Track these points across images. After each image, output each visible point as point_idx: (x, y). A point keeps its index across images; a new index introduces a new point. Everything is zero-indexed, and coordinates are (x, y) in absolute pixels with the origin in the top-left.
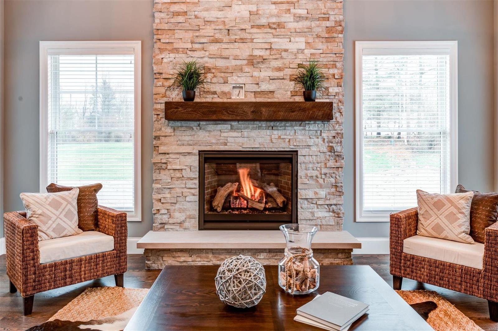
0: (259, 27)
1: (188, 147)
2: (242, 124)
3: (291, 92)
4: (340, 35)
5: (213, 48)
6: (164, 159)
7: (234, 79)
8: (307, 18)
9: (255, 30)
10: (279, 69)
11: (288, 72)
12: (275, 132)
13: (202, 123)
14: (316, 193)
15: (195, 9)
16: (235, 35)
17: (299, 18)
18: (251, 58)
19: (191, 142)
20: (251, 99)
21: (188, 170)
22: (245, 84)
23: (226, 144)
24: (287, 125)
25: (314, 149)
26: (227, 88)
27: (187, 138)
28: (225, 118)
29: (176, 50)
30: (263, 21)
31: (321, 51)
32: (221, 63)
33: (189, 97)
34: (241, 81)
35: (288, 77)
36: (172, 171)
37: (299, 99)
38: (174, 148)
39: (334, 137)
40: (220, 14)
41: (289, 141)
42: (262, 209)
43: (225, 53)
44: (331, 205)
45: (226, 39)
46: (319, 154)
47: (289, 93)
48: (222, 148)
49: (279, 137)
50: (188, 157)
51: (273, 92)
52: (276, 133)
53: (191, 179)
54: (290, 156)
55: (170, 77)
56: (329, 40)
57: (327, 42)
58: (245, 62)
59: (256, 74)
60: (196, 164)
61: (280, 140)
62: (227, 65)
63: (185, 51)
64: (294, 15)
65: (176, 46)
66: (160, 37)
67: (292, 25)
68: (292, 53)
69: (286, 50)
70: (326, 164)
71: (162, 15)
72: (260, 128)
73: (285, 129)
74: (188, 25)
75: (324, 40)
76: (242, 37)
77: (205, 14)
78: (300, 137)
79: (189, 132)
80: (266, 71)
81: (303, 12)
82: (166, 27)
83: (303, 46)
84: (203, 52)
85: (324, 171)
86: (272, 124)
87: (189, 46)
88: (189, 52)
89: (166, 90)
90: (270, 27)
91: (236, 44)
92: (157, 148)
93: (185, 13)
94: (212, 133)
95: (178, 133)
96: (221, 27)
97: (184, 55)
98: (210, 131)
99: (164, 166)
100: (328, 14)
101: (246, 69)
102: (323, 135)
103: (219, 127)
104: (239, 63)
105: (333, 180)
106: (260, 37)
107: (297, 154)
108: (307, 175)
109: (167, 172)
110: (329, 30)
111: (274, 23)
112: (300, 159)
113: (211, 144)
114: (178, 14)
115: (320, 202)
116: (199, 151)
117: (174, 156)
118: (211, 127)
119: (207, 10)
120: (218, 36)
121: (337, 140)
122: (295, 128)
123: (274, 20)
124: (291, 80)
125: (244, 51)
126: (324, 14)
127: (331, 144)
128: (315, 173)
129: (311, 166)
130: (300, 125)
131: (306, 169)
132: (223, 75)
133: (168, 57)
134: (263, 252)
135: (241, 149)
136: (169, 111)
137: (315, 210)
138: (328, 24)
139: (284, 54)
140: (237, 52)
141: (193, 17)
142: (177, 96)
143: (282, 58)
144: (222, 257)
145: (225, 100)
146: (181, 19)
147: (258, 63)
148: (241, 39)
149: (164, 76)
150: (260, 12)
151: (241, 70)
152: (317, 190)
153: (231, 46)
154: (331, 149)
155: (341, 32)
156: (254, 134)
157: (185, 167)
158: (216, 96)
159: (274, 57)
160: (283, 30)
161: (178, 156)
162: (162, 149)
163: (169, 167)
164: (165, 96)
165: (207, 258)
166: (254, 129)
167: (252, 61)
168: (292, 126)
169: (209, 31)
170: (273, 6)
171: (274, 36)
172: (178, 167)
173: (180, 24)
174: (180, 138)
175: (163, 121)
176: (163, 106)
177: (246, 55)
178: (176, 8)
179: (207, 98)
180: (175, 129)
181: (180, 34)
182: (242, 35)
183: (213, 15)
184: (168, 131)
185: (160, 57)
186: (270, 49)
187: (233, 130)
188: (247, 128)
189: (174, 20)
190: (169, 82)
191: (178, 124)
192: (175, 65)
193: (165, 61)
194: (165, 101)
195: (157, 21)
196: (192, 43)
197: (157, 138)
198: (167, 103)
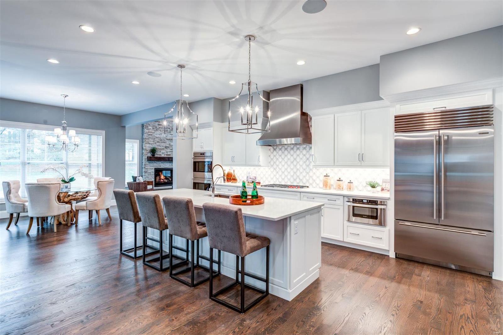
0: (167, 140)
1: (152, 167)
2: (164, 162)
5: (158, 144)
6: (147, 170)
7: (162, 151)
13: (155, 161)
15: (154, 134)
20: (166, 156)
21: (152, 173)
23: (160, 166)
26: (161, 154)
32: (159, 147)
33: (153, 155)
34: (164, 152)
38: (149, 167)
40: (159, 136)
43: (160, 145)
45: (161, 142)
48: (160, 167)
50: (152, 170)
53: (153, 175)
54: (172, 169)
59: (167, 150)
60: (154, 171)
62: (161, 148)
63: (151, 144)
65: (149, 143)
71: (146, 135)
72: (168, 163)
74: (152, 138)
77: (156, 135)
79: (152, 164)
82: (147, 138)
87: (153, 143)
89: (147, 153)
93: (151, 135)
94: (157, 164)
95: (150, 164)
96: (160, 139)
101: (165, 149)
103: (159, 162)
104: (163, 147)
106: (168, 142)
113: (157, 166)
114: (150, 135)
116: (155, 168)
118: (157, 162)
119: (156, 134)
120: (159, 141)
125: (164, 145)
132: (160, 150)
133: (147, 145)
140: (163, 145)
141: (153, 136)
142: (150, 155)
145: (160, 156)
146: (151, 136)
151: (164, 149)
156: (166, 164)
158: (158, 155)
161: (150, 169)
162: (146, 168)
163: (148, 172)
164: (147, 155)
167: (166, 147)
169: (157, 140)
171: (171, 142)
172: (150, 172)
173: (150, 138)
175: (147, 161)
176: (147, 157)
177: (165, 145)
178: (149, 133)
179: (156, 156)
180: (149, 163)
181: (150, 140)
182: (164, 141)
183: (158, 136)
184: (148, 163)
185: (146, 145)
186: (170, 145)
187: (162, 163)
188: (165, 163)
189: (149, 136)
190: (148, 151)
191: (150, 161)
192: (149, 147)
193: (147, 146)
194: (147, 156)
195: (145, 136)
196: (153, 142)
197: (145, 165)
198: (150, 157)
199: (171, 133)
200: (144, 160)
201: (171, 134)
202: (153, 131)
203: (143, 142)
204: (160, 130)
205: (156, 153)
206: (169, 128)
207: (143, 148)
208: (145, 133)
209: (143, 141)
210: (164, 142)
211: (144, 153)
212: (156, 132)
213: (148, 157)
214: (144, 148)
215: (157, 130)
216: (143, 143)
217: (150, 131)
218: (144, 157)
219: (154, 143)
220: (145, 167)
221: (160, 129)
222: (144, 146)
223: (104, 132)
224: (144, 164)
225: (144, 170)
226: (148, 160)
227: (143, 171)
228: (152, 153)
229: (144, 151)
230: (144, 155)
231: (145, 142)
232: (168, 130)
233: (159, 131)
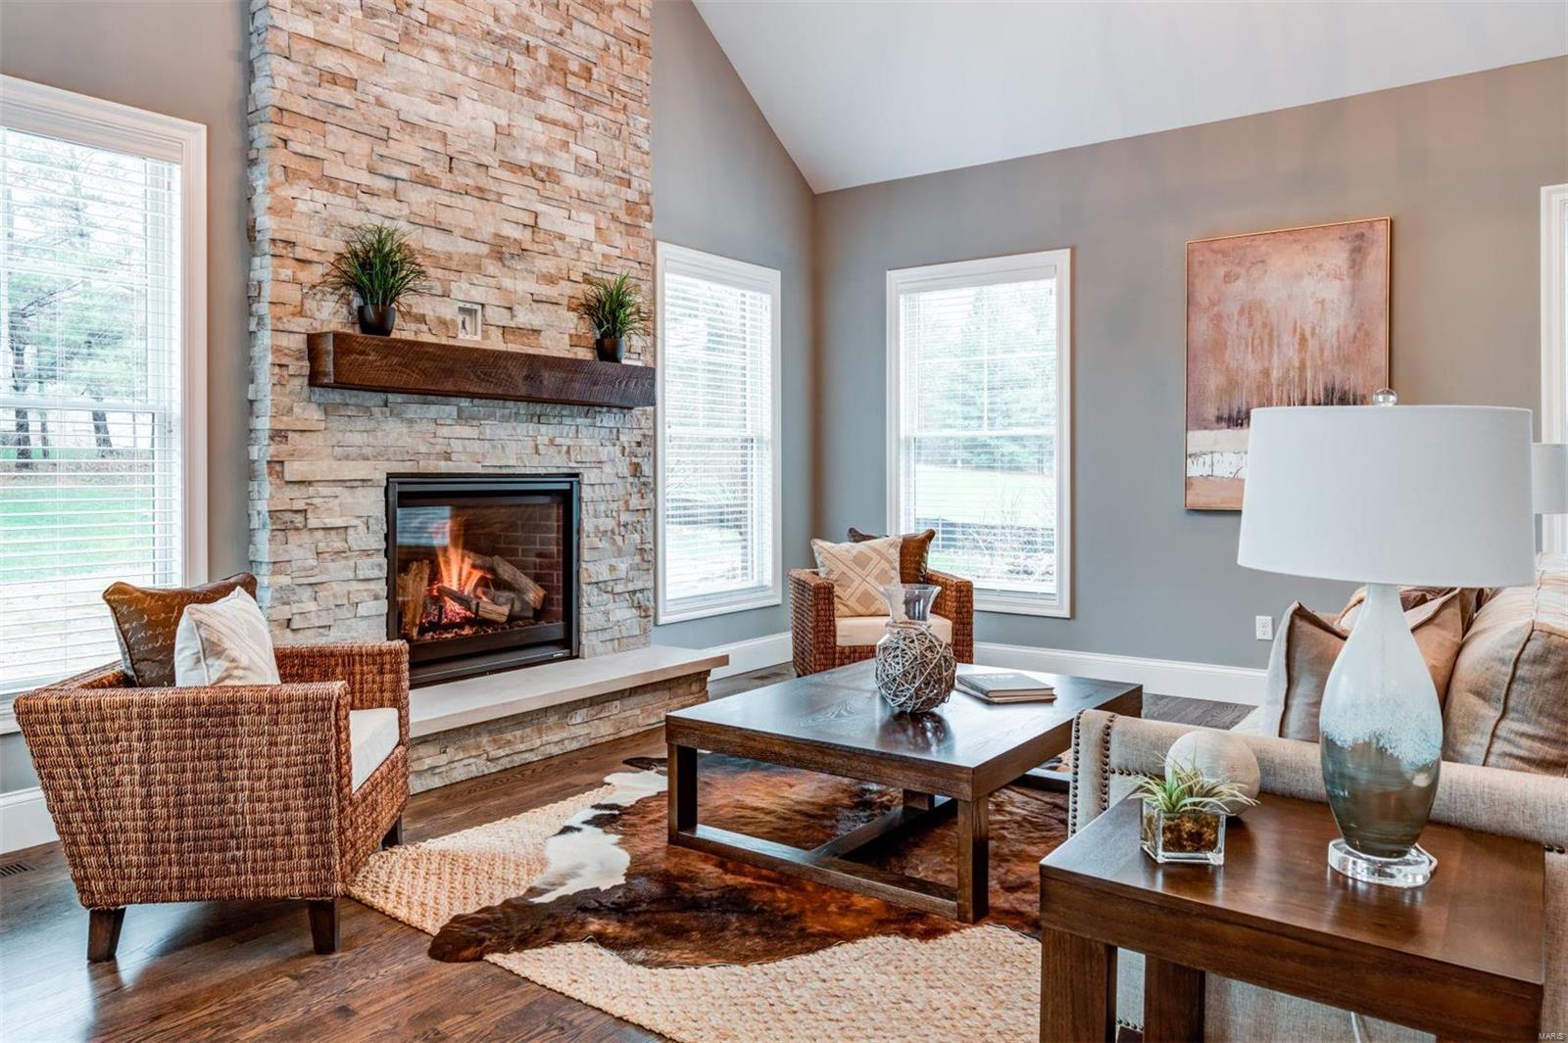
0: (516, 168)
1: (361, 464)
2: (479, 407)
3: (571, 336)
4: (648, 225)
5: (419, 197)
6: (298, 498)
7: (464, 290)
8: (598, 173)
9: (504, 174)
10: (551, 280)
11: (566, 289)
12: (543, 429)
13: (391, 397)
14: (612, 568)
15: (376, 78)
16: (466, 175)
17: (584, 168)
18: (498, 241)
19: (368, 451)
20: (496, 343)
21: (362, 528)
22: (483, 305)
23: (447, 456)
24: (564, 413)
25: (608, 469)
26: (449, 311)
27: (357, 439)
28: (472, 389)
29: (331, 184)
30: (521, 156)
31: (617, 252)
32: (435, 242)
34: (478, 294)
35: (565, 301)
36: (320, 534)
37: (584, 354)
38: (321, 467)
39: (639, 444)
40: (433, 111)
41: (568, 452)
42: (504, 619)
43: (446, 217)
44: (634, 592)
45: (446, 181)
46: (616, 480)
47: (567, 337)
48: (444, 467)
49: (552, 442)
50: (360, 492)
51: (537, 332)
52: (546, 432)
53: (366, 553)
54: (566, 486)
55: (314, 256)
56: (631, 230)
57: (628, 234)
58: (485, 249)
59: (507, 283)
60: (379, 510)
61: (553, 449)
62: (450, 249)
63: (355, 190)
64: (577, 159)
65: (331, 170)
66: (287, 133)
67: (572, 181)
68: (572, 244)
69: (562, 238)
70: (627, 502)
71: (292, 69)
72: (516, 417)
73: (560, 423)
74: (359, 119)
75: (622, 228)
76: (481, 185)
77: (396, 100)
78: (586, 442)
79: (361, 423)
80: (524, 278)
81: (589, 156)
82: (304, 106)
83: (591, 234)
84: (394, 203)
85: (625, 517)
86: (538, 408)
87: (365, 178)
88: (364, 198)
89: (304, 296)
90: (534, 175)
91: (468, 198)
92: (278, 468)
93: (352, 83)
94: (417, 427)
95: (336, 423)
96: (438, 146)
97: (348, 202)
98: (411, 421)
99: (299, 519)
100: (630, 174)
101: (492, 267)
102: (623, 438)
103: (433, 411)
104: (471, 248)
105: (637, 536)
106: (518, 195)
107: (579, 483)
108: (597, 528)
109: (305, 536)
110: (631, 207)
111: (541, 167)
112: (587, 493)
113: (416, 456)
114: (334, 79)
115: (619, 588)
116: (390, 476)
117: (324, 490)
118: (414, 410)
119: (405, 91)
120: (430, 169)
121: (644, 449)
122: (579, 421)
123: (539, 159)
124: (570, 309)
125: (491, 222)
126: (624, 171)
127: (634, 460)
128: (610, 524)
129: (602, 507)
130: (586, 416)
131: (596, 517)
132: (440, 273)
133: (309, 200)
134: (579, 708)
135: (481, 471)
136: (345, 361)
137: (611, 606)
138: (632, 195)
139: (557, 243)
140: (468, 220)
141: (372, 100)
142: (331, 315)
143: (555, 254)
144: (509, 736)
145: (444, 341)
146: (344, 96)
147: (512, 256)
148: (480, 189)
149: (300, 253)
150: (515, 132)
151: (479, 267)
152: (613, 561)
153: (456, 201)
154: (636, 470)
155: (650, 218)
156: (502, 430)
157: (354, 522)
158: (424, 328)
159: (542, 248)
160: (556, 187)
161: (338, 490)
162: (294, 469)
163: (313, 522)
164: (301, 313)
165: (478, 747)
166: (505, 419)
167: (501, 251)
168: (571, 416)
169: (408, 148)
170: (538, 126)
171: (545, 199)
172: (339, 522)
173: (340, 110)
174: (339, 436)
175: (299, 384)
176: (298, 342)
177: (487, 231)
178: (328, 60)
179: (403, 331)
180: (327, 410)
181: (339, 139)
182: (484, 181)
183: (417, 108)
184: (312, 415)
185: (287, 192)
186: (534, 227)
187: (462, 418)
188: (491, 416)
189: (325, 93)
190: (314, 274)
191: (336, 396)
192: (328, 226)
193: (301, 206)
194: (302, 325)
195: (281, 83)
196: (372, 171)
197: (278, 435)
198: (338, 337)
199: (542, 109)
200: (265, 374)
201: (541, 119)
202: (369, 47)
203: (252, 162)
204: (442, 50)
205: (406, 300)
206: (528, 50)
207: (250, 232)
208: (282, 40)
209: (250, 143)
210: (481, 194)
211: (267, 292)
212: (392, 58)
213: (313, 340)
214: (266, 222)
215: (406, 34)
216: (256, 171)
217: (338, 33)
218: (265, 339)
219: (381, 183)
220: (276, 464)
221: (436, 36)
222: (262, 201)
224: (263, 424)
225: (266, 496)
226: (314, 379)
227: (263, 506)
228: (357, 302)
229: (263, 269)
230: (263, 308)
231: (282, 156)
232: (521, 62)
233: (432, 56)
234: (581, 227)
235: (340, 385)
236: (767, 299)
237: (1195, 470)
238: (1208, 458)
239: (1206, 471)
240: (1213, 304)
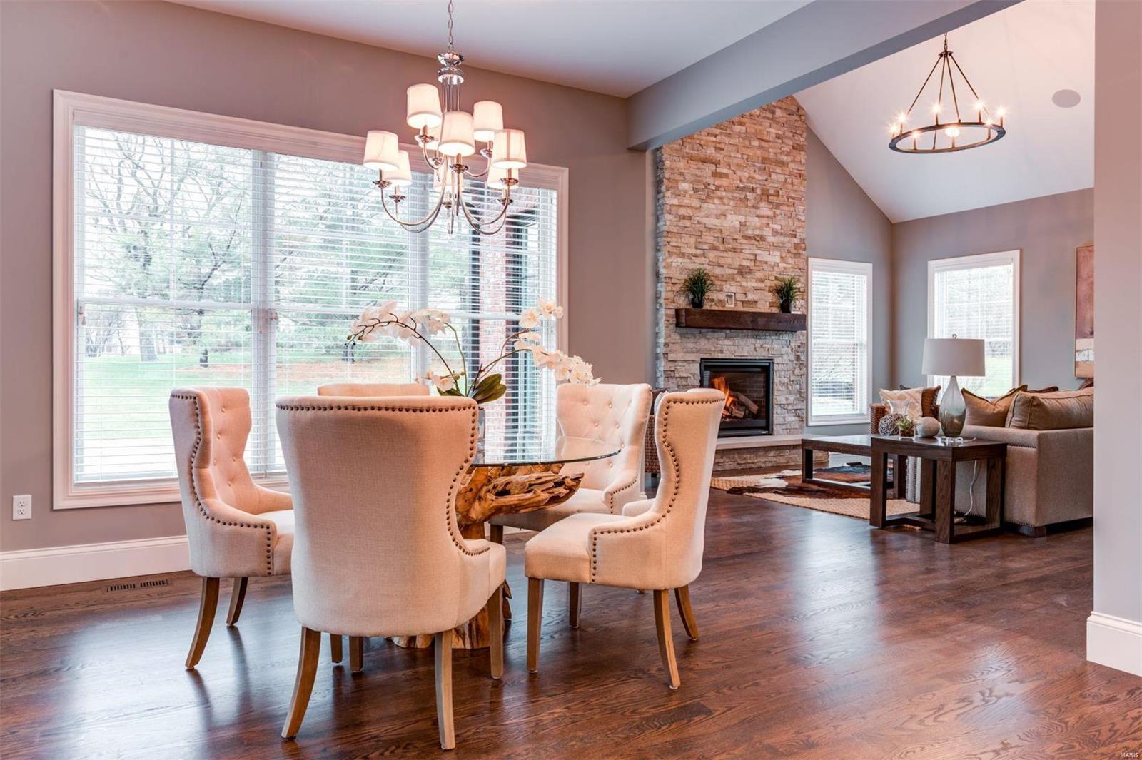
0: (748, 238)
1: (692, 355)
2: (734, 333)
3: (770, 303)
4: (804, 253)
5: (712, 255)
6: (672, 366)
7: (730, 288)
8: (781, 234)
9: (743, 241)
10: (762, 281)
11: (768, 283)
12: (758, 341)
13: (703, 330)
14: (787, 399)
15: (698, 214)
16: (729, 244)
17: (775, 233)
18: (741, 268)
19: (694, 350)
20: (740, 308)
21: (692, 378)
22: (735, 293)
23: (722, 352)
24: (767, 334)
25: (785, 357)
26: (722, 296)
27: (690, 345)
28: (732, 326)
29: (683, 255)
30: (750, 233)
31: (790, 266)
32: (718, 271)
33: (697, 303)
34: (733, 289)
35: (767, 289)
36: (679, 379)
37: (775, 310)
38: (680, 356)
39: (799, 347)
40: (717, 222)
41: (768, 350)
42: (742, 417)
43: (722, 261)
44: (797, 410)
45: (722, 247)
46: (788, 362)
47: (768, 303)
48: (721, 356)
49: (762, 346)
50: (691, 365)
51: (756, 302)
52: (759, 342)
54: (768, 364)
55: (677, 281)
56: (798, 256)
57: (795, 258)
58: (736, 271)
59: (744, 284)
60: (698, 372)
61: (762, 350)
62: (723, 273)
63: (690, 256)
64: (773, 230)
65: (683, 250)
66: (670, 239)
67: (771, 239)
68: (770, 265)
69: (766, 263)
70: (793, 372)
71: (671, 217)
72: (747, 336)
73: (765, 338)
74: (692, 230)
75: (792, 256)
76: (735, 247)
77: (705, 220)
78: (776, 346)
79: (692, 340)
80: (751, 281)
81: (778, 227)
82: (675, 229)
83: (778, 260)
84: (703, 258)
85: (792, 378)
86: (756, 333)
87: (694, 251)
88: (694, 258)
89: (675, 296)
90: (755, 240)
91: (730, 253)
92: (666, 356)
93: (690, 218)
94: (711, 341)
95: (685, 340)
96: (719, 235)
97: (689, 261)
98: (709, 339)
99: (672, 373)
100: (796, 232)
101: (738, 278)
102: (792, 344)
103: (716, 335)
104: (730, 271)
105: (798, 386)
106: (749, 249)
107: (773, 363)
108: (780, 382)
109: (674, 380)
110: (796, 246)
111: (758, 236)
112: (776, 367)
113: (710, 352)
114: (684, 217)
115: (790, 408)
116: (702, 359)
117: (680, 364)
118: (710, 335)
119: (707, 217)
120: (717, 244)
121: (802, 349)
122: (773, 337)
123: (757, 232)
124: (769, 291)
126: (793, 231)
127: (797, 353)
128: (786, 380)
129: (783, 373)
130: (776, 335)
131: (780, 377)
132: (719, 283)
133: (676, 262)
134: (771, 450)
135: (734, 357)
136: (688, 318)
137: (786, 415)
138: (796, 241)
139: (764, 265)
140: (729, 261)
141: (696, 222)
142: (683, 302)
143: (763, 270)
144: (745, 456)
145: (721, 309)
146: (688, 223)
147: (746, 273)
148: (734, 249)
149: (673, 281)
150: (748, 224)
151: (733, 279)
152: (787, 396)
153: (726, 255)
154: (798, 358)
155: (805, 250)
156: (742, 342)
157: (690, 375)
158: (713, 304)
159: (758, 269)
160: (764, 243)
161: (685, 364)
162: (671, 356)
163: (677, 375)
164: (673, 302)
165: (734, 458)
166: (743, 337)
167: (743, 271)
168: (770, 335)
169: (709, 238)
170: (757, 219)
171: (759, 248)
172: (685, 375)
173: (686, 229)
174: (685, 345)
175: (673, 327)
176: (672, 312)
177: (737, 264)
178: (683, 211)
179: (707, 306)
180: (682, 335)
181: (686, 239)
182: (735, 245)
183: (712, 222)
184: (676, 337)
185: (669, 260)
186: (755, 260)
187: (727, 337)
188: (737, 336)
189: (681, 224)
190: (677, 288)
191: (684, 330)
192: (682, 270)
193: (674, 264)
194: (673, 306)
195: (668, 223)
196: (696, 248)
197: (666, 344)
198: (686, 310)
199: (758, 212)
200: (662, 324)
201: (758, 216)
202: (696, 203)
203: (658, 251)
204: (721, 198)
205: (709, 294)
206: (753, 190)
207: (657, 274)
208: (668, 207)
209: (657, 244)
210: (735, 250)
211: (663, 295)
212: (705, 205)
213: (678, 311)
214: (663, 271)
215: (708, 196)
216: (659, 254)
217: (686, 201)
218: (662, 311)
219: (699, 252)
220: (666, 354)
221: (719, 193)
222: (661, 264)
223: (563, 174)
224: (662, 341)
225: (662, 366)
226: (678, 325)
227: (662, 369)
228: (691, 296)
229: (662, 287)
230: (662, 301)
231: (669, 248)
232: (750, 195)
233: (717, 201)
234: (775, 257)
235: (687, 326)
236: (865, 278)
237: (1079, 358)
238: (1086, 352)
239: (1086, 359)
240: (1089, 277)
